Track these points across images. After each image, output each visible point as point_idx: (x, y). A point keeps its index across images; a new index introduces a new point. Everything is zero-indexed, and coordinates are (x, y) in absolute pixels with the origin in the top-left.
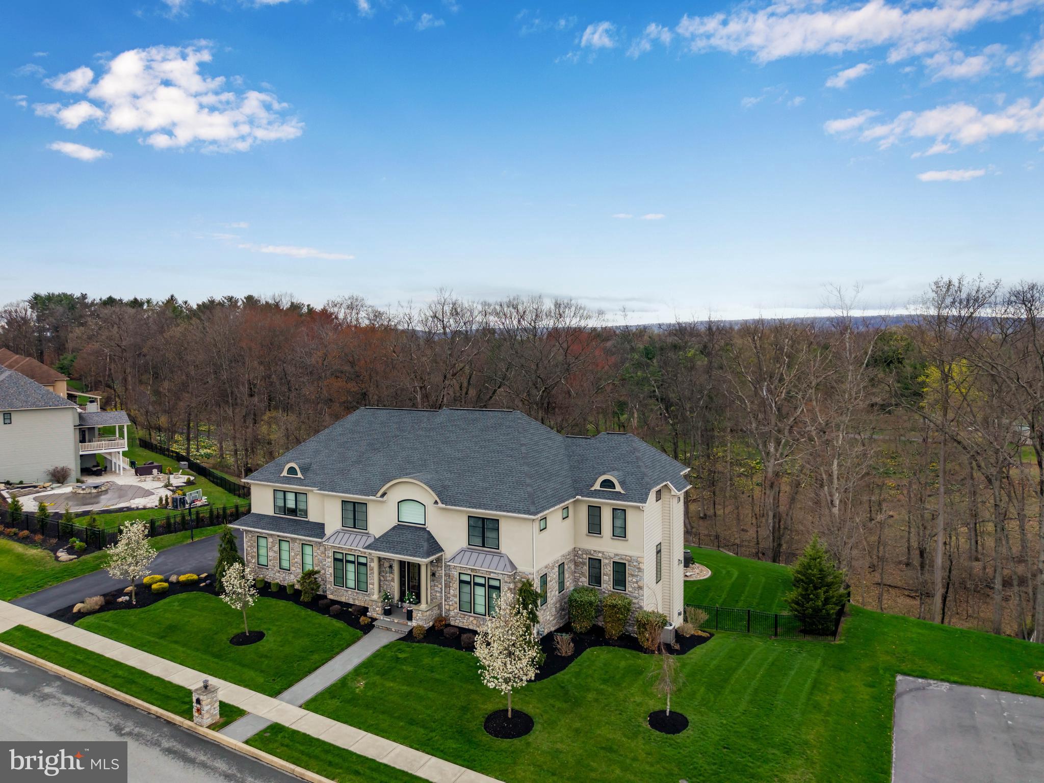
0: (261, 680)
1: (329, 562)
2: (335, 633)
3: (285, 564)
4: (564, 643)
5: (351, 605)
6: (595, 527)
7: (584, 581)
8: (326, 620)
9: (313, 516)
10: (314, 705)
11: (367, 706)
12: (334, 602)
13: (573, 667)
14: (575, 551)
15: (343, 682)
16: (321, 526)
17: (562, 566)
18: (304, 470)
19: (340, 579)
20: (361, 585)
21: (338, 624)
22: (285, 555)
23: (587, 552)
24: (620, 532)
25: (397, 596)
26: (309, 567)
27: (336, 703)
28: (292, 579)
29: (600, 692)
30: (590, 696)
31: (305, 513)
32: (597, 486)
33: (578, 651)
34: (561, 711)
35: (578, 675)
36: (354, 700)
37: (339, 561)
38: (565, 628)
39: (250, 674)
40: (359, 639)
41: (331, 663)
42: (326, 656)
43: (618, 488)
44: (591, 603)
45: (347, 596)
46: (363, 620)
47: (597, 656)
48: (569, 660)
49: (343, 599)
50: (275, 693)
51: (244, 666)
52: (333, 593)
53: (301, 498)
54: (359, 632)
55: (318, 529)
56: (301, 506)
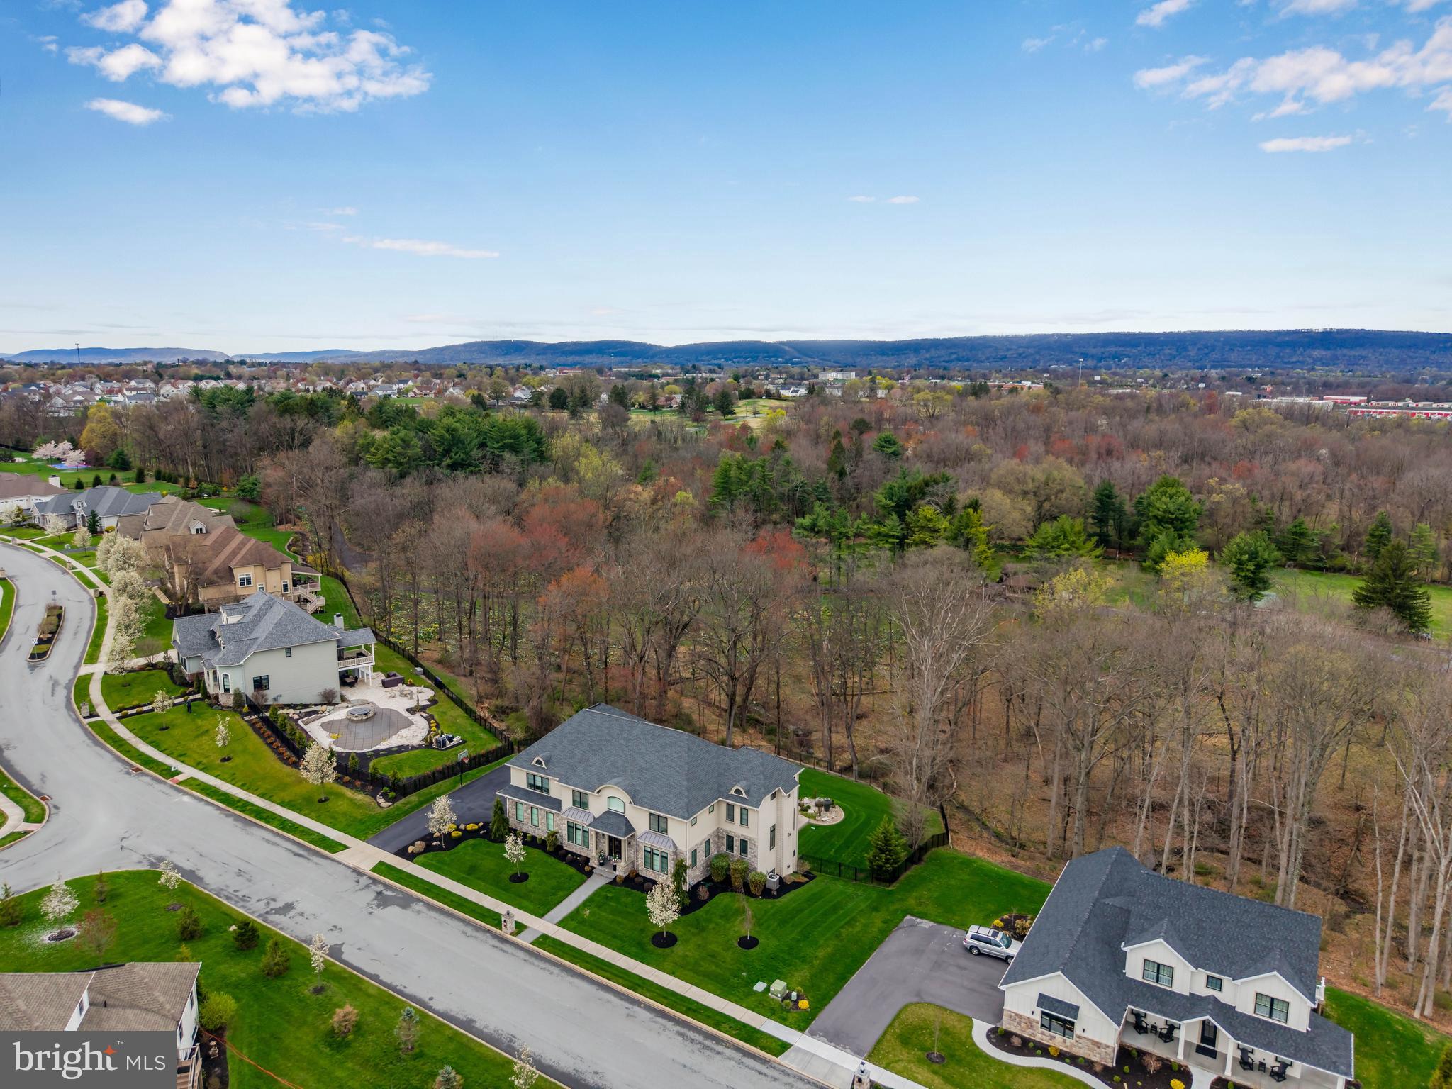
0: (531, 907)
1: (565, 827)
2: (571, 878)
3: (535, 823)
4: (703, 892)
5: (580, 856)
6: (730, 817)
7: (724, 848)
8: (563, 866)
9: (554, 793)
10: (563, 923)
11: (591, 926)
12: (569, 852)
13: (706, 907)
14: (718, 830)
15: (577, 911)
16: (559, 802)
17: (708, 842)
18: (547, 762)
19: (571, 838)
20: (585, 843)
21: (572, 870)
22: (535, 817)
23: (726, 831)
24: (744, 822)
25: (607, 853)
26: (551, 828)
27: (573, 924)
28: (541, 833)
29: (717, 924)
30: (711, 926)
31: (548, 791)
32: (732, 792)
33: (711, 896)
34: (694, 934)
35: (707, 912)
36: (583, 922)
37: (571, 827)
38: (708, 879)
39: (525, 903)
40: (584, 881)
41: (569, 897)
42: (566, 893)
43: (744, 796)
44: (722, 867)
45: (575, 848)
46: (587, 868)
47: (723, 899)
48: (705, 902)
49: (574, 851)
50: (541, 916)
51: (520, 897)
52: (568, 846)
53: (544, 781)
54: (585, 877)
55: (556, 804)
56: (545, 786)
